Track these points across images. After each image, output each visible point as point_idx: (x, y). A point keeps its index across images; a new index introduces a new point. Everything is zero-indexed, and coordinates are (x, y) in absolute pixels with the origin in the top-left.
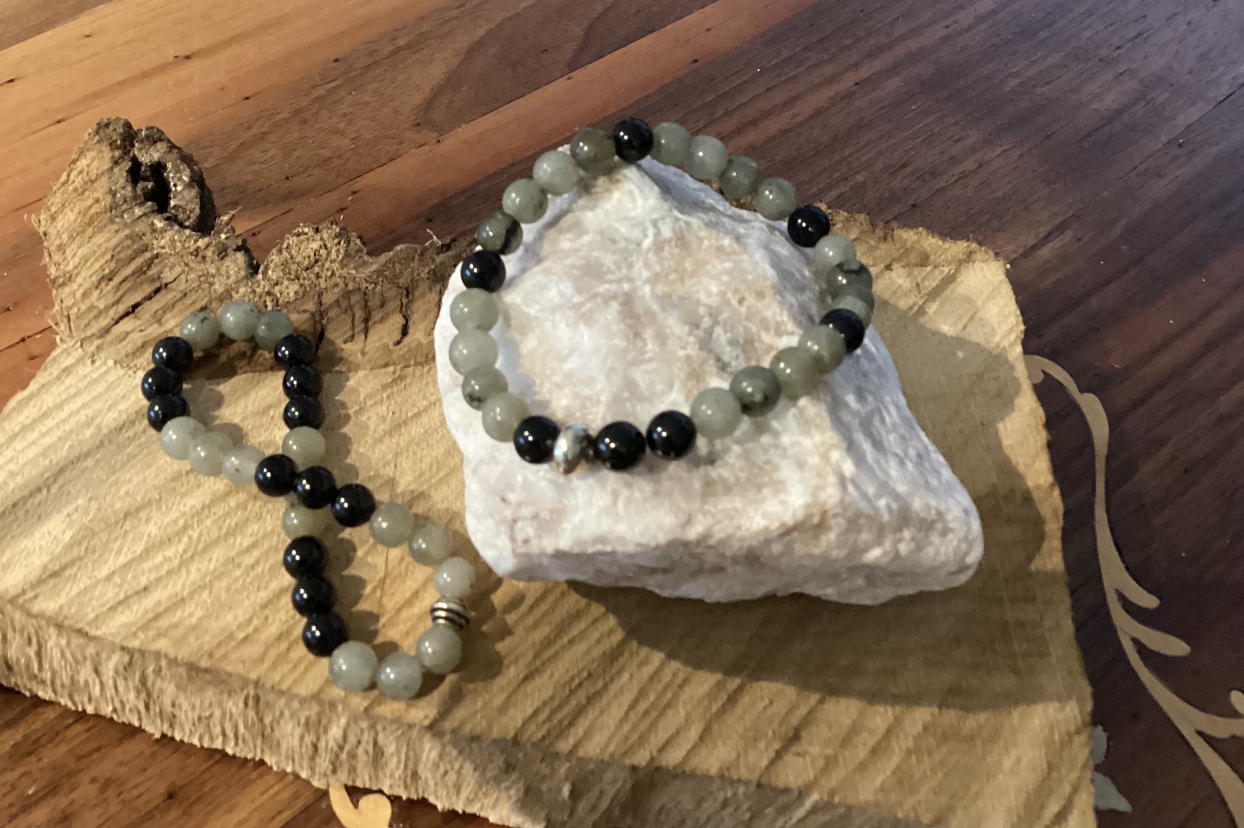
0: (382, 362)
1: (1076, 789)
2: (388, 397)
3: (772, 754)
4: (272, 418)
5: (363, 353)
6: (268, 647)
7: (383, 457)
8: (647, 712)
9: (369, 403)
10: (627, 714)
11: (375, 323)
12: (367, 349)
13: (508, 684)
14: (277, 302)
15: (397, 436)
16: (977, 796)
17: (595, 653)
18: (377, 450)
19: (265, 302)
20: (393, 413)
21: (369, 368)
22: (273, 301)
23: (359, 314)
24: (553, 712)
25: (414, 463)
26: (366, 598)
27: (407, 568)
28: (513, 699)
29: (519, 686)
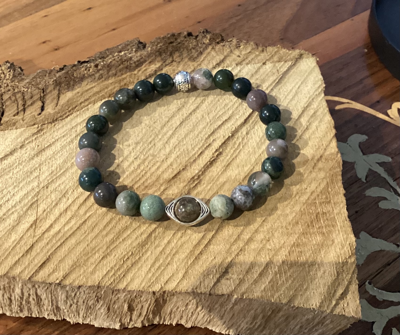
0: (33, 123)
2: (35, 139)
5: (23, 120)
7: (34, 167)
8: (159, 267)
9: (26, 142)
10: (150, 269)
11: (29, 106)
12: (25, 118)
13: (95, 262)
15: (40, 156)
17: (135, 244)
18: (31, 163)
20: (38, 146)
21: (26, 126)
23: (21, 102)
24: (116, 272)
25: (49, 168)
26: (28, 230)
27: (47, 214)
28: (98, 268)
29: (100, 261)
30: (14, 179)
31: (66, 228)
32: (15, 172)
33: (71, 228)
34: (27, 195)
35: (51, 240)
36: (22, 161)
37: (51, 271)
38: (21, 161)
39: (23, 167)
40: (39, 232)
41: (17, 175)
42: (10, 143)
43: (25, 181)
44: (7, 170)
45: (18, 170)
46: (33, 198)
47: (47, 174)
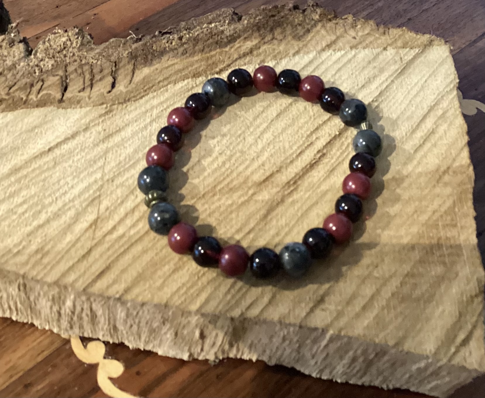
0: (101, 102)
1: (474, 327)
2: (102, 121)
3: (308, 310)
4: (37, 133)
5: (89, 98)
6: (30, 256)
7: (98, 154)
9: (91, 125)
10: (229, 290)
11: (97, 81)
12: (91, 96)
13: (164, 275)
14: (42, 70)
15: (107, 142)
16: (420, 330)
18: (95, 150)
19: (35, 70)
20: (105, 130)
21: (92, 106)
22: (39, 69)
23: (88, 76)
24: (188, 289)
25: (116, 157)
26: (87, 230)
27: (110, 213)
28: (166, 282)
29: (170, 276)
30: (73, 168)
31: (132, 232)
32: (75, 159)
33: (138, 232)
34: (87, 188)
35: (112, 245)
36: (85, 147)
37: (111, 282)
38: (84, 147)
39: (86, 154)
40: (99, 234)
41: (78, 163)
42: (72, 125)
43: (87, 171)
44: (65, 157)
45: (79, 157)
46: (95, 192)
47: (113, 164)
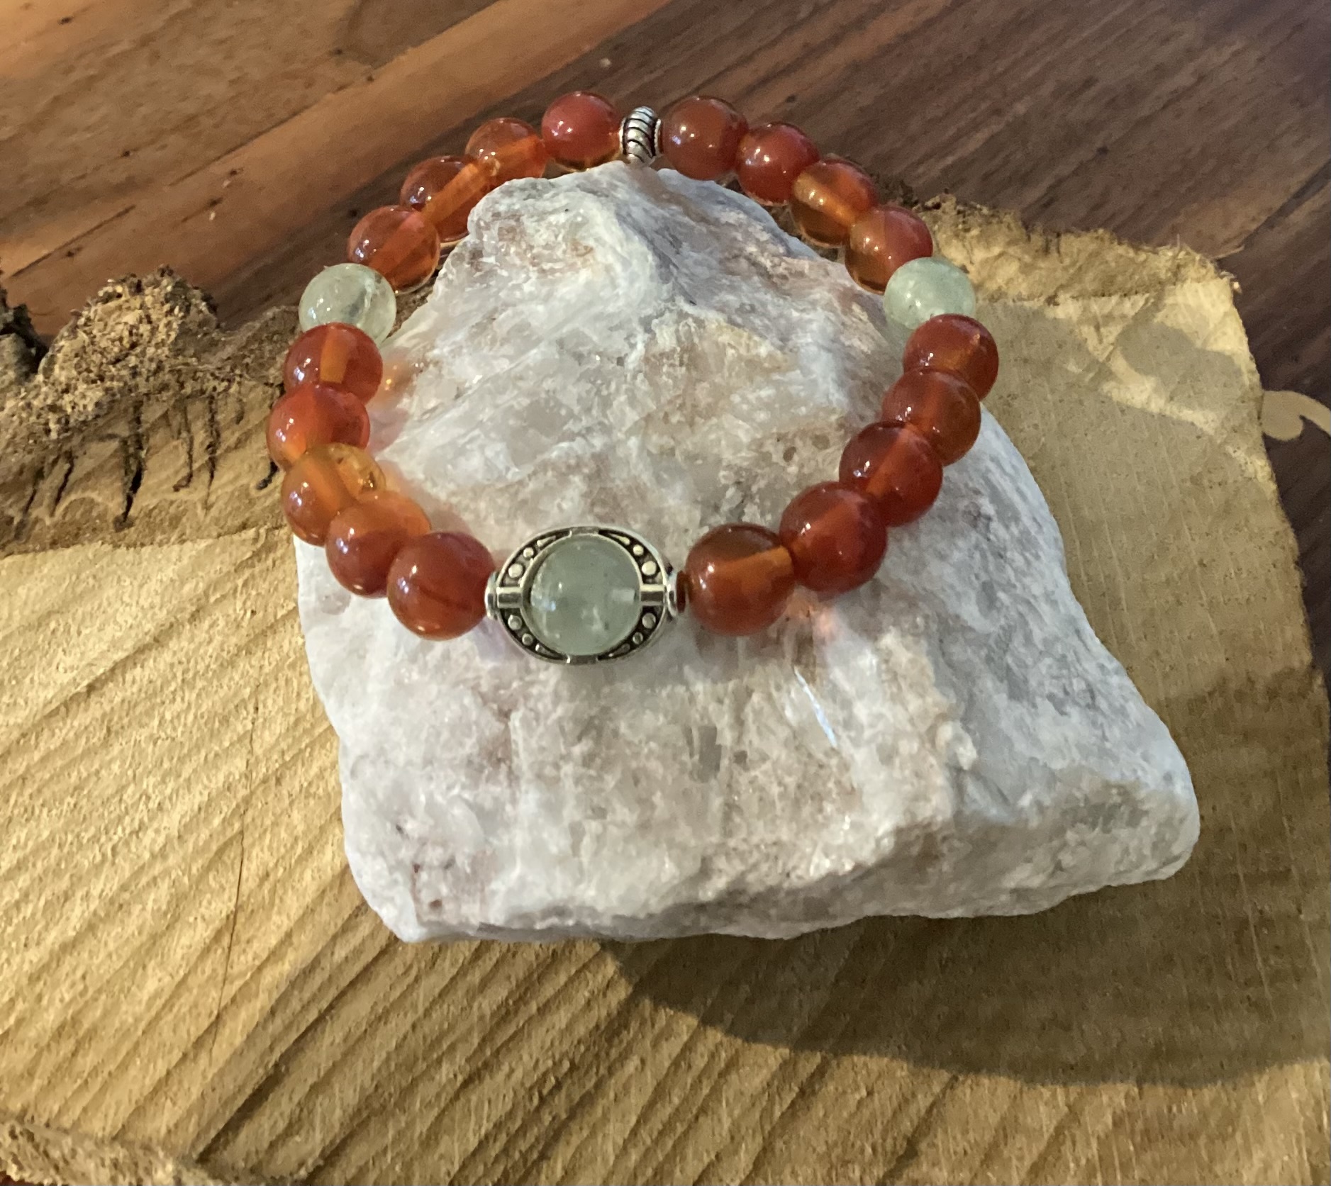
0: (238, 522)
2: (245, 584)
4: (54, 632)
5: (207, 507)
7: (235, 695)
8: (668, 1127)
9: (212, 599)
10: (634, 1132)
11: (228, 450)
12: (213, 498)
13: (438, 1096)
14: (67, 422)
15: (260, 654)
17: (581, 1030)
18: (225, 681)
19: (47, 424)
20: (253, 613)
21: (215, 534)
22: (59, 421)
23: (201, 437)
24: (512, 1140)
25: (287, 701)
26: (207, 950)
27: (273, 891)
28: (446, 1120)
29: (457, 1096)
30: (163, 745)
31: (340, 953)
32: (168, 716)
33: (358, 952)
34: (206, 809)
35: (283, 999)
36: (196, 673)
37: (281, 1126)
38: (191, 674)
39: (199, 695)
40: (244, 961)
41: (175, 729)
42: (157, 600)
43: (203, 754)
44: (139, 709)
45: (178, 706)
46: (226, 822)
47: (278, 727)
